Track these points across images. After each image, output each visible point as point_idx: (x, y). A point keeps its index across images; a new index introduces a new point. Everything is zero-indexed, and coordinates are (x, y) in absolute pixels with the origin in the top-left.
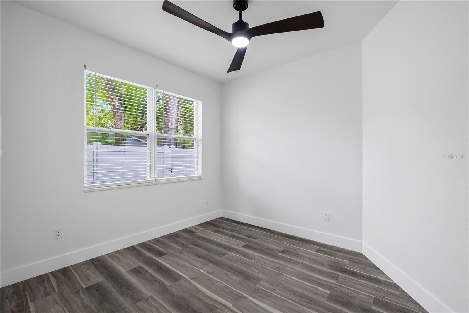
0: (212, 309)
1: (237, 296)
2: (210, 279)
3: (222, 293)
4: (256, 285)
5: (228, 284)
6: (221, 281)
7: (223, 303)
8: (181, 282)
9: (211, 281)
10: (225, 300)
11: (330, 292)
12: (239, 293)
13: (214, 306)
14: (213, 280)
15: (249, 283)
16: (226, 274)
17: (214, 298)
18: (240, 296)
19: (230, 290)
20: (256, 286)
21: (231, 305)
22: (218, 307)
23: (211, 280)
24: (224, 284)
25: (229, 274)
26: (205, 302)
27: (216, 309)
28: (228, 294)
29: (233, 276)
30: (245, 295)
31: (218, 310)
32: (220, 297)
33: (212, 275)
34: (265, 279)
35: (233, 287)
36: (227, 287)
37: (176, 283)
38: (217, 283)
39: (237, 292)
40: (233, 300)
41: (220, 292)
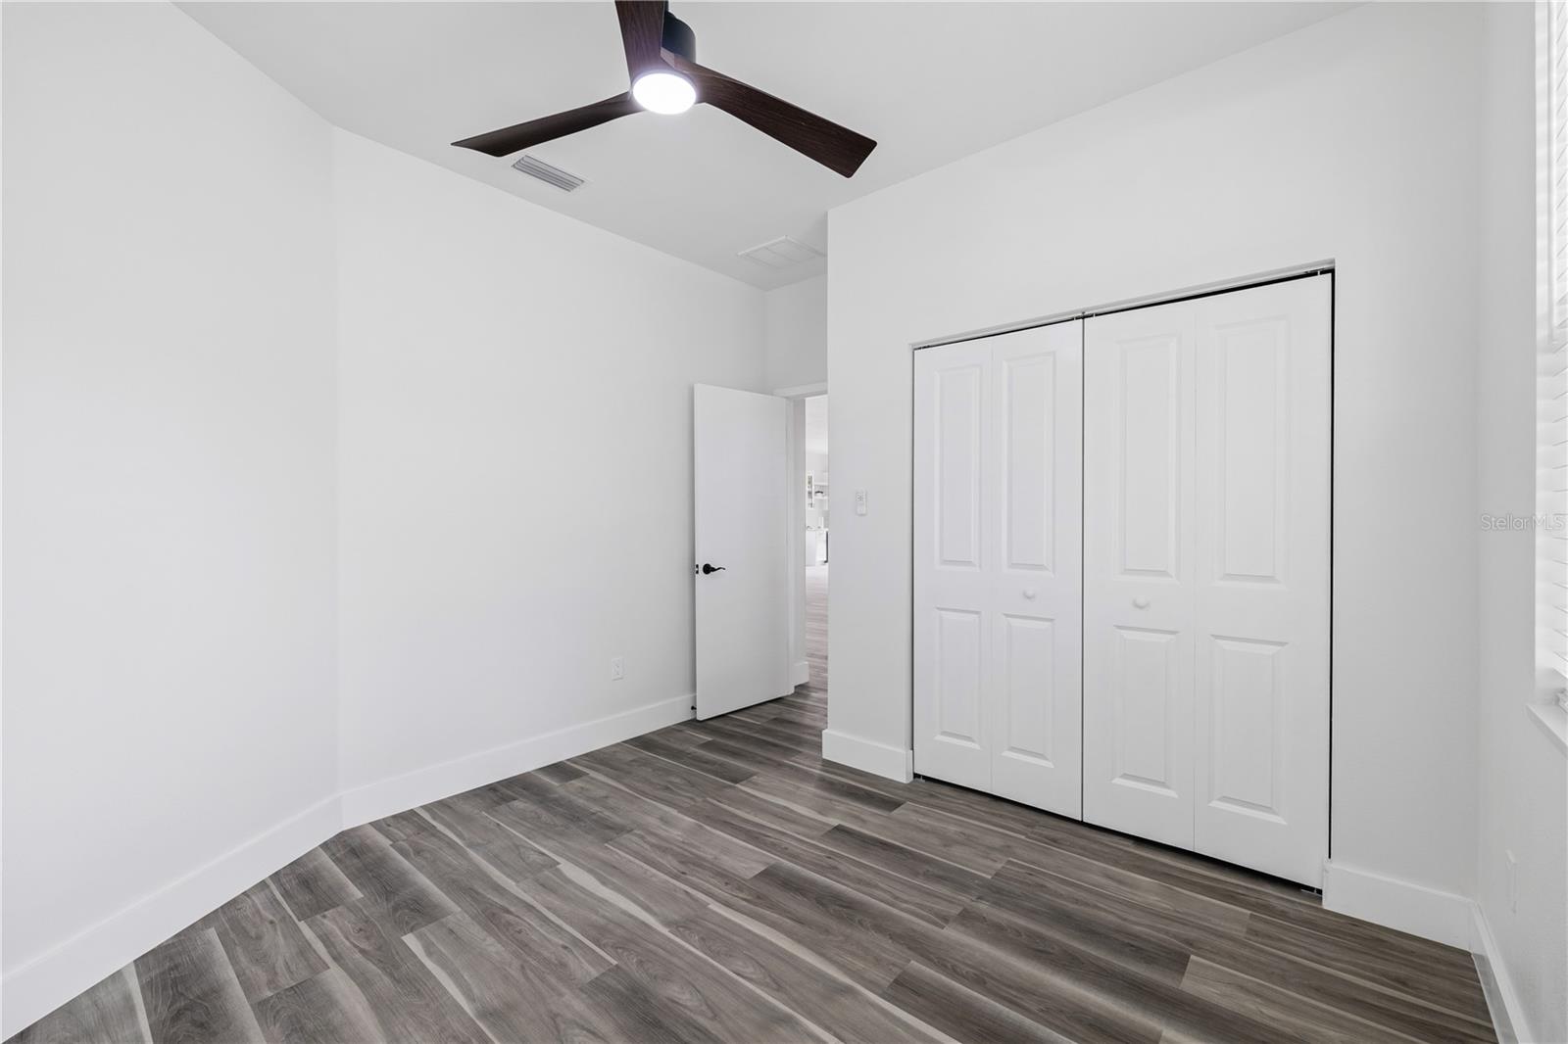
0: (759, 897)
1: (690, 929)
2: (778, 990)
3: (735, 938)
4: (615, 962)
5: (713, 966)
6: (737, 981)
7: (732, 911)
8: (885, 979)
9: (774, 980)
10: (726, 919)
11: (404, 938)
12: (683, 937)
13: (755, 904)
14: (767, 985)
15: (638, 974)
16: (715, 1017)
17: (756, 922)
18: (681, 929)
19: (709, 948)
20: (619, 957)
21: (710, 906)
22: (745, 903)
23: (775, 986)
24: (724, 965)
25: (702, 1014)
26: (780, 914)
27: (749, 898)
28: (717, 933)
29: (689, 1004)
30: (665, 931)
31: (745, 897)
32: (740, 926)
33: (773, 1009)
34: (564, 990)
35: (696, 956)
36: (715, 955)
37: (898, 971)
38: (749, 970)
39: (687, 941)
40: (702, 919)
41: (741, 941)
